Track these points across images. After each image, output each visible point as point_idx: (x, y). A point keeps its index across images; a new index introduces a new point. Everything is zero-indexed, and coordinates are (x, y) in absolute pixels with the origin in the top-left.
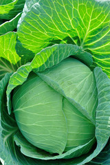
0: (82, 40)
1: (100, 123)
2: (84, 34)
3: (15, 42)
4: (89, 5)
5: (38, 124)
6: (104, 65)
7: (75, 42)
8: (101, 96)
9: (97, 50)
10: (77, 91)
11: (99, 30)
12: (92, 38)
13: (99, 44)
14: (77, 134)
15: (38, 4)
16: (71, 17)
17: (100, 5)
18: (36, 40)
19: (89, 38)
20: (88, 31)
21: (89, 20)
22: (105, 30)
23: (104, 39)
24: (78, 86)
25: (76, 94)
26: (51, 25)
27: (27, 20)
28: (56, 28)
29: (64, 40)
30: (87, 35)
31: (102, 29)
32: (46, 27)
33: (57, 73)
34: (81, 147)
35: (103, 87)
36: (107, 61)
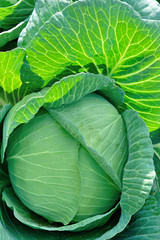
0: (110, 70)
1: (130, 186)
2: (115, 62)
3: (22, 63)
4: (131, 25)
5: (41, 179)
6: (137, 107)
7: (100, 71)
8: (134, 151)
9: (130, 87)
10: (100, 140)
11: (139, 59)
12: (126, 69)
13: (136, 78)
14: (93, 199)
15: (60, 13)
16: (105, 37)
17: (147, 25)
18: (51, 63)
19: (122, 69)
20: (122, 59)
21: (127, 44)
22: (147, 60)
23: (144, 72)
24: (101, 132)
25: (97, 144)
26: (76, 46)
27: (43, 35)
28: (81, 50)
29: (86, 67)
30: (119, 64)
31: (144, 59)
32: (68, 47)
33: (75, 112)
34: (100, 217)
35: (139, 138)
36: (144, 102)
